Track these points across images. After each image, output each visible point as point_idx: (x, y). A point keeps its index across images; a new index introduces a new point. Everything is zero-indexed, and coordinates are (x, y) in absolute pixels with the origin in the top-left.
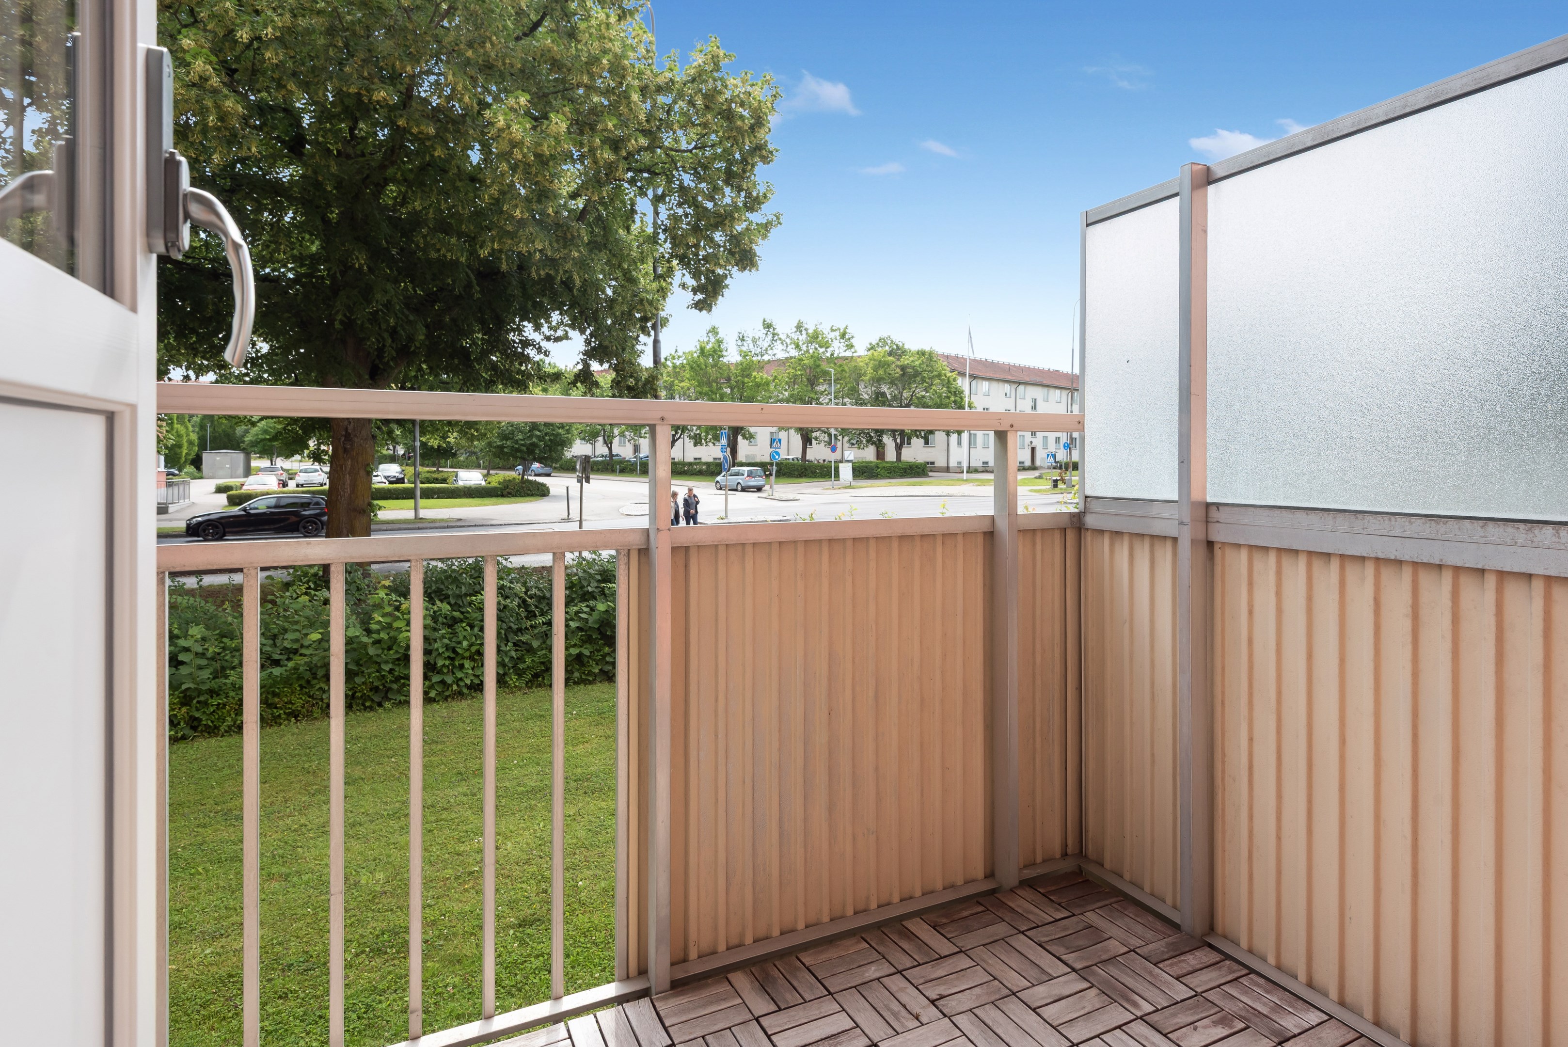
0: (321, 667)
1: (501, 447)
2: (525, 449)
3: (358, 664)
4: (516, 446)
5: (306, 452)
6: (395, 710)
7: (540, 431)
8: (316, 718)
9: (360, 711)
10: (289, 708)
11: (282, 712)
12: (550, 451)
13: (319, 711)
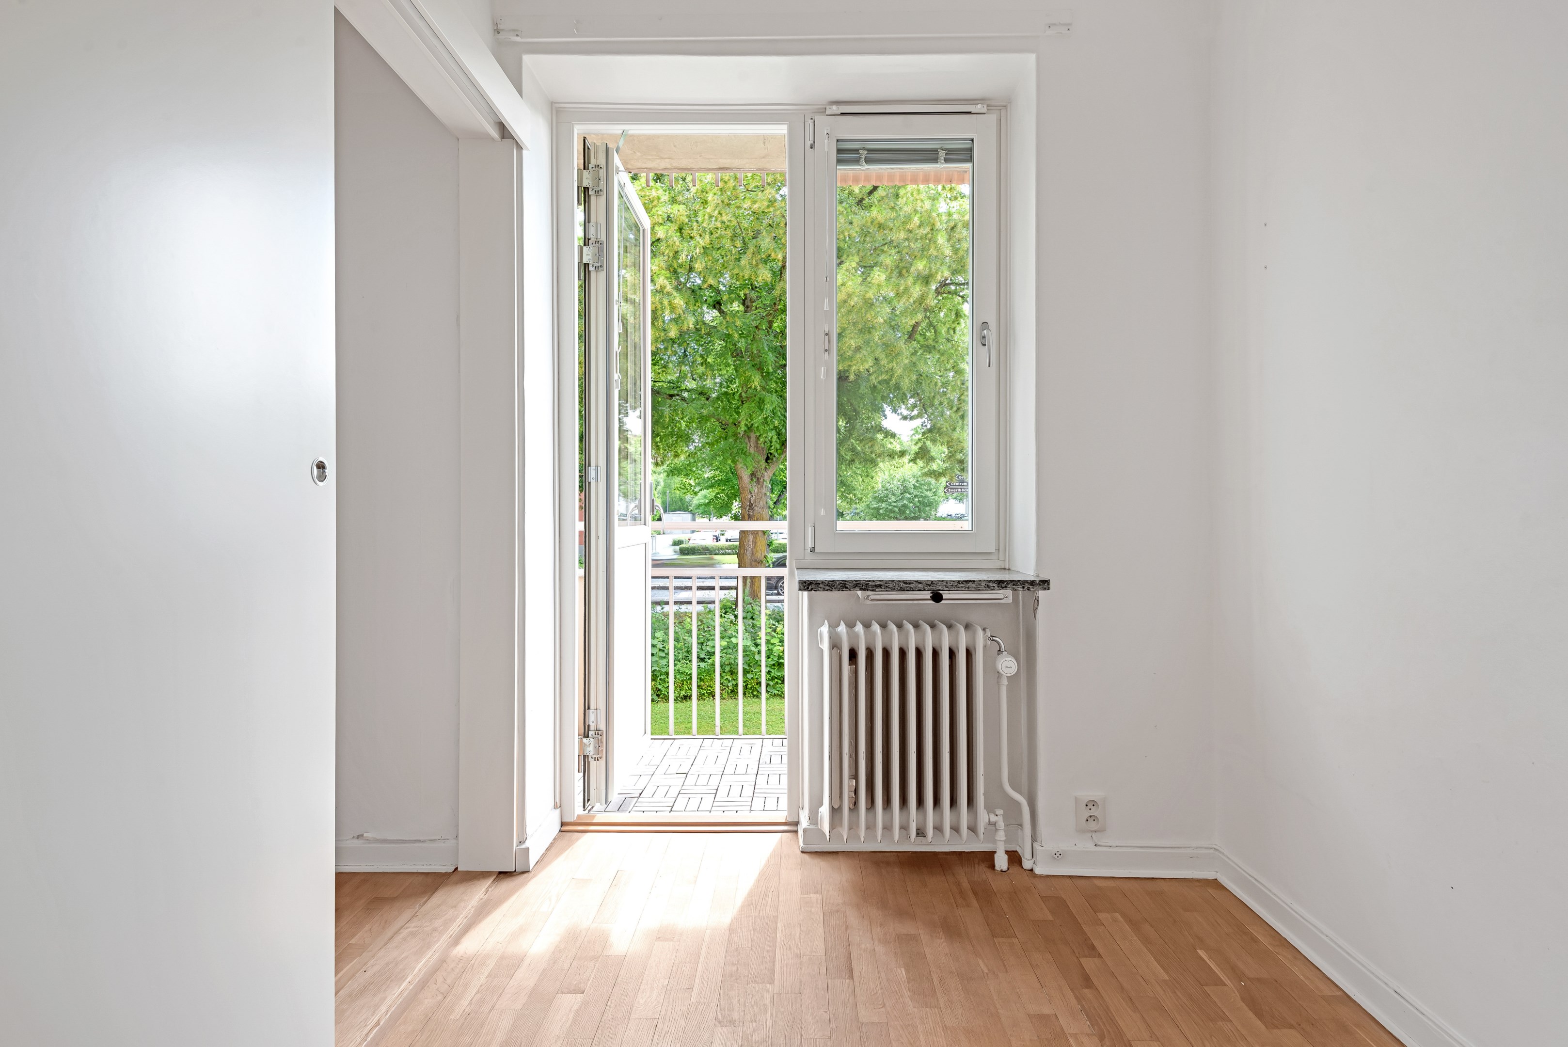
0: (728, 665)
1: (878, 509)
2: (897, 509)
3: (749, 666)
4: (890, 508)
5: (730, 515)
6: (771, 699)
7: (910, 494)
8: (724, 698)
9: (750, 697)
10: (710, 690)
11: (705, 692)
12: (920, 511)
13: (726, 694)
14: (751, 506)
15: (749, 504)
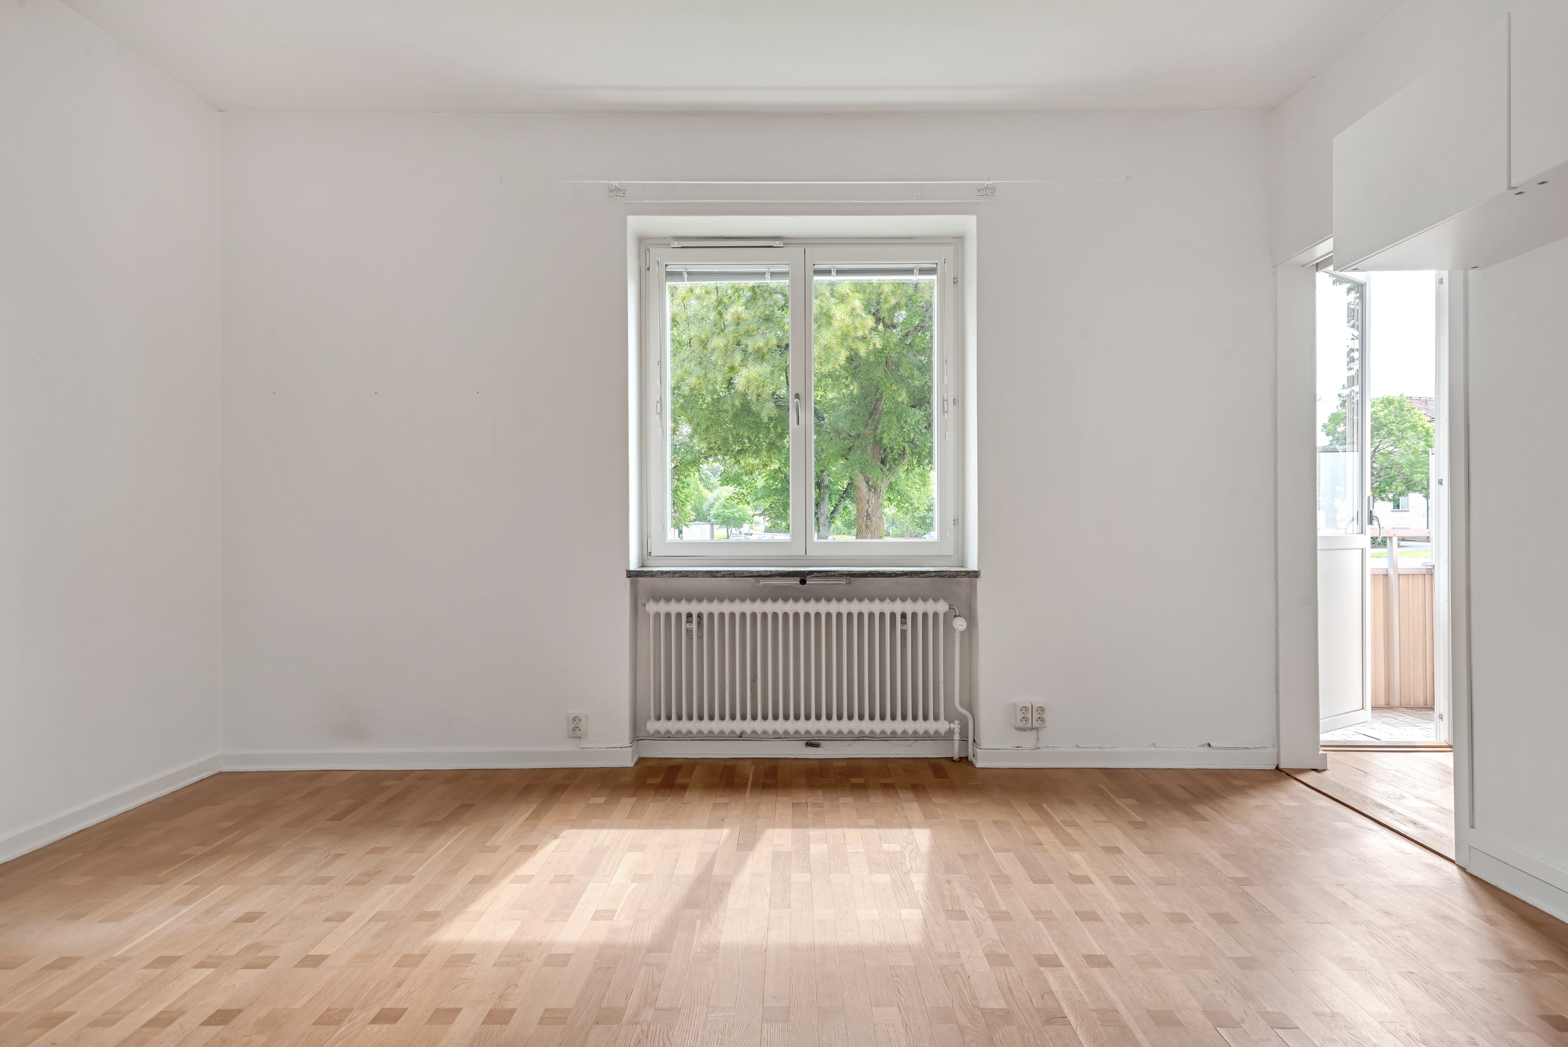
14: (868, 515)
15: (866, 514)
